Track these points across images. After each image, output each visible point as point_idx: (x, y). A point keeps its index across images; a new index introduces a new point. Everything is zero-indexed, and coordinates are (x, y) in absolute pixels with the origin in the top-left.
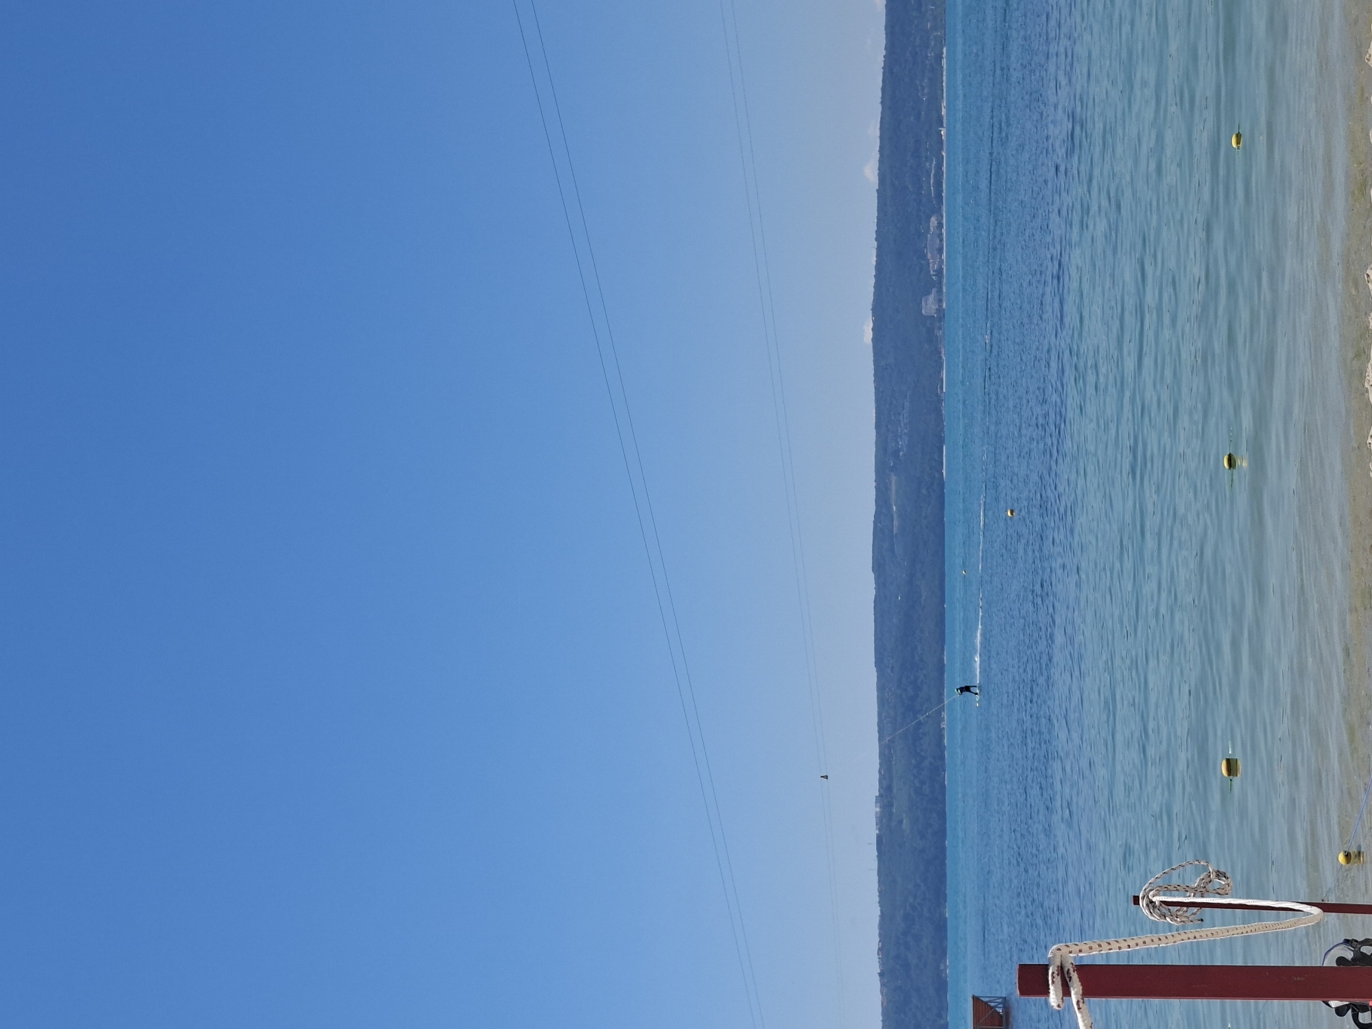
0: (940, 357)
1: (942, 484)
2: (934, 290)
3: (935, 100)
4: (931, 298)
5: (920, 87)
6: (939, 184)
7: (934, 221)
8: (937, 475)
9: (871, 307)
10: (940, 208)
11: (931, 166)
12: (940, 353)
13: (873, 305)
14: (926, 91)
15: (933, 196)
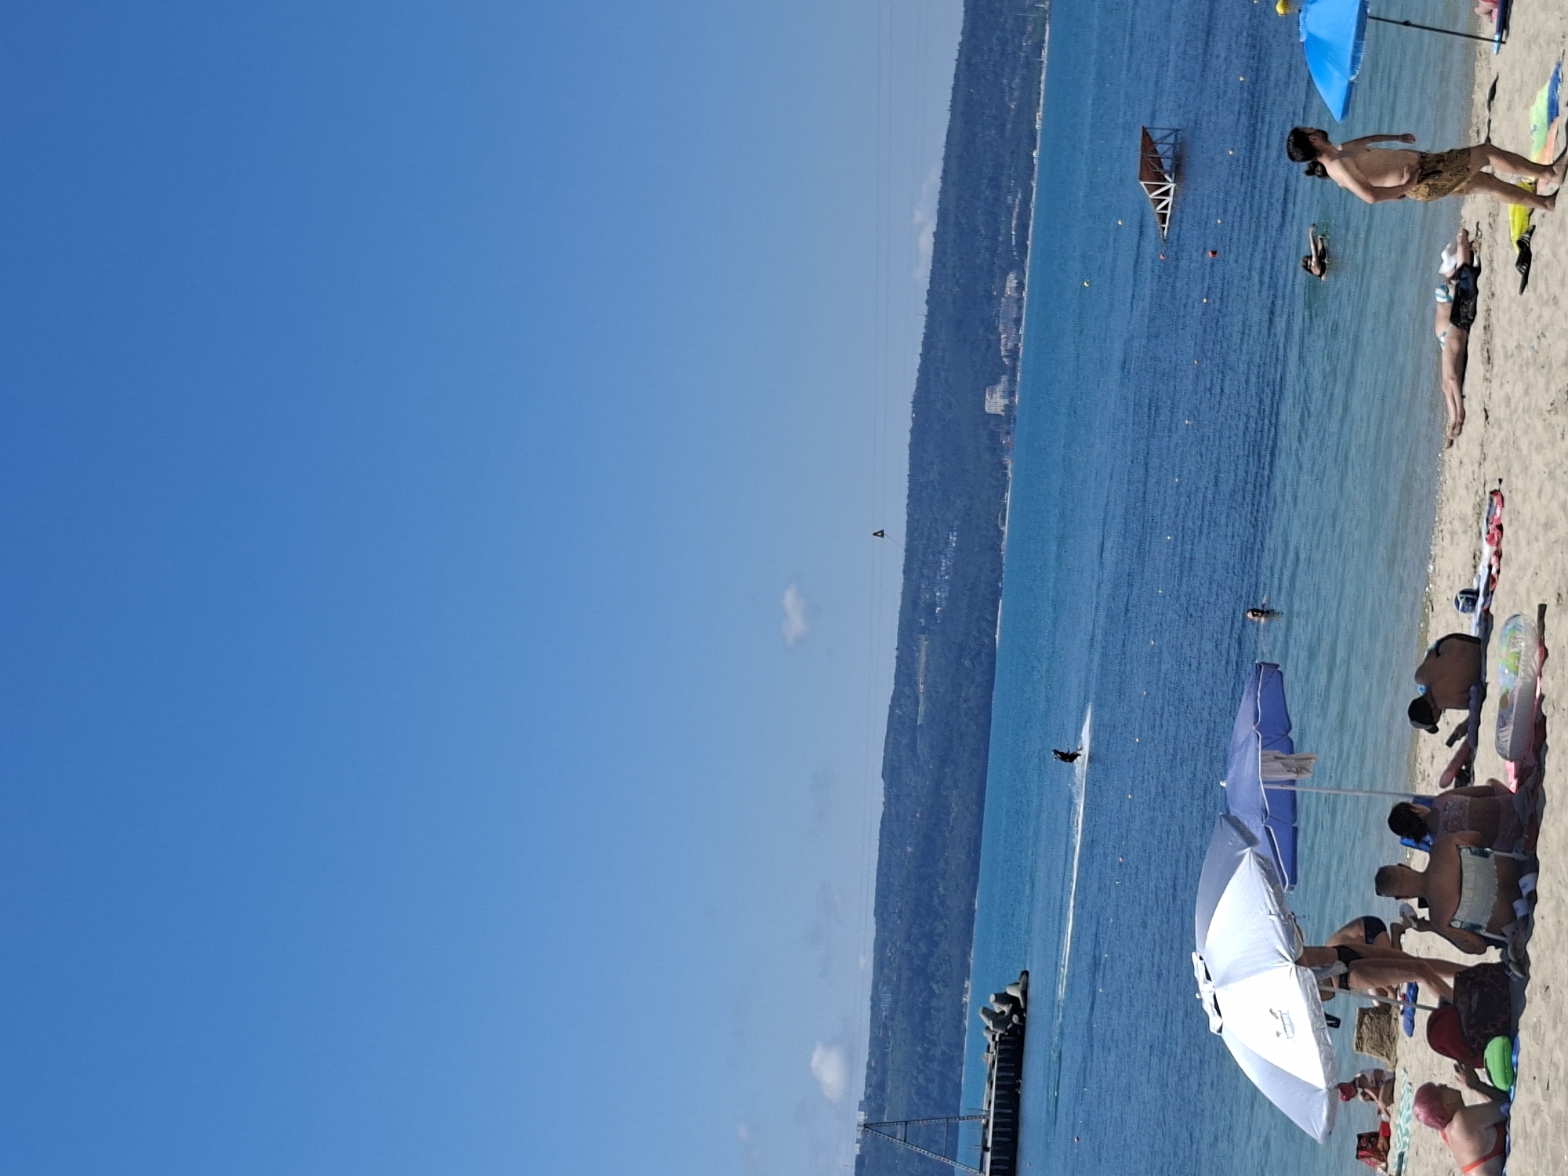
0: (1006, 475)
1: (992, 655)
2: (1004, 378)
3: (1028, 106)
4: (999, 389)
5: (1007, 89)
6: (1023, 227)
7: (1012, 282)
10: (1023, 262)
11: (1014, 200)
12: (1006, 468)
13: (915, 396)
14: (1016, 94)
15: (1013, 244)
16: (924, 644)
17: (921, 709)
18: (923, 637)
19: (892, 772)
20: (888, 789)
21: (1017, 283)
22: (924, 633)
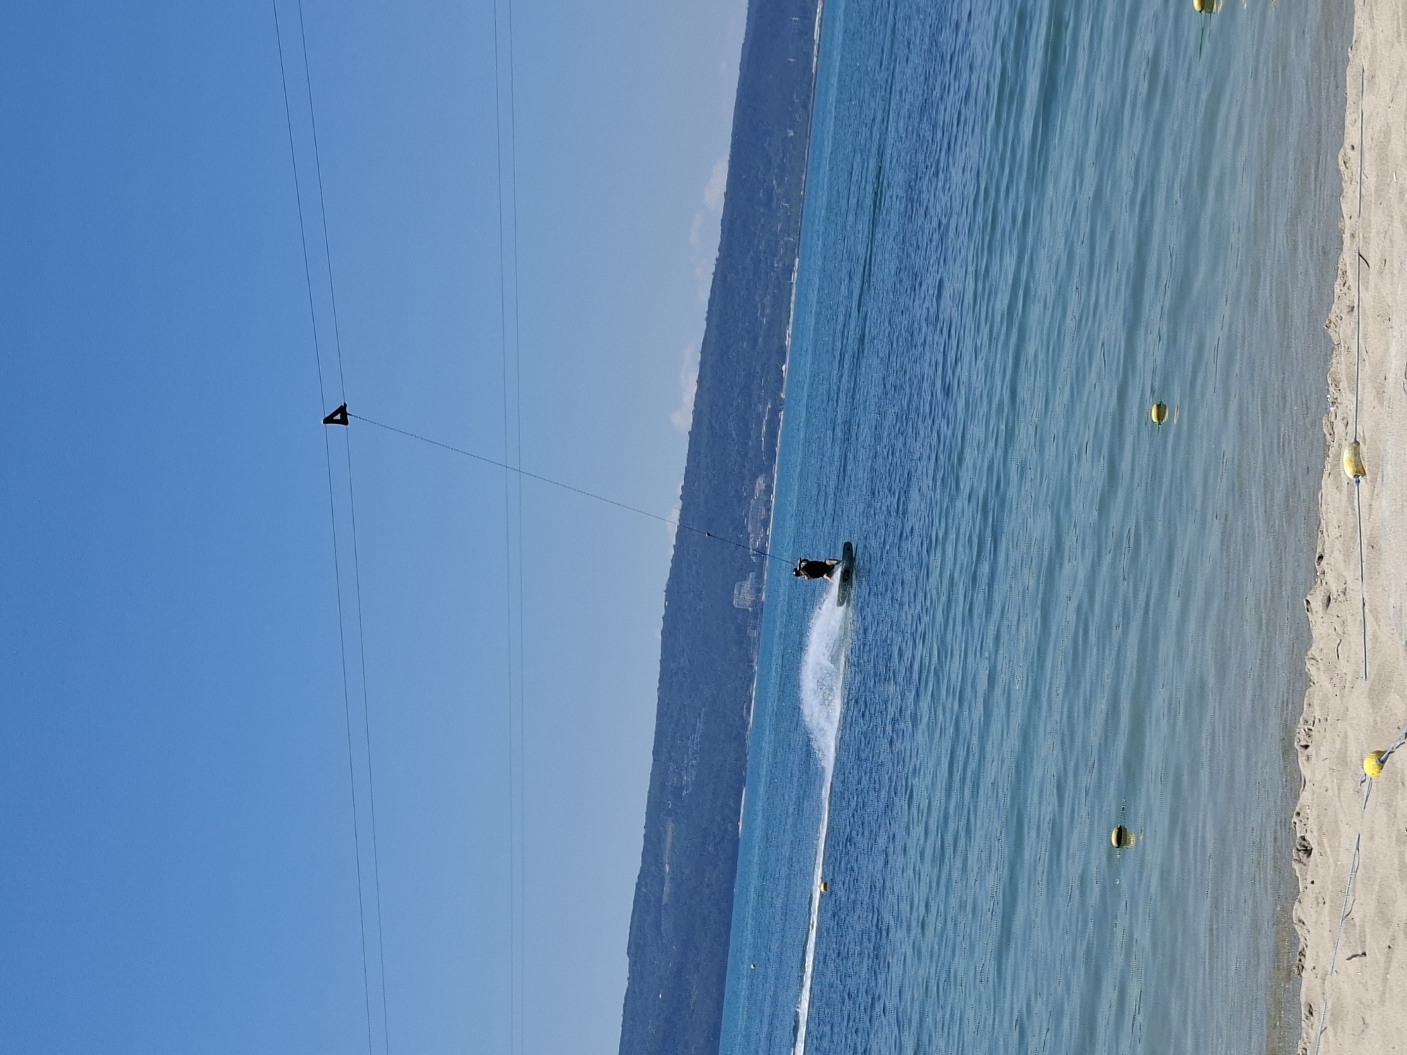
0: (751, 667)
1: (735, 842)
2: (752, 575)
3: (778, 323)
4: (747, 585)
5: (759, 305)
6: (772, 435)
7: (760, 483)
8: (730, 829)
9: (665, 588)
10: (771, 467)
11: (764, 408)
12: (753, 661)
13: (668, 586)
14: (767, 311)
15: (763, 449)
16: (670, 826)
17: (667, 889)
18: (670, 820)
19: (637, 949)
20: (633, 965)
21: (765, 487)
22: (671, 815)
